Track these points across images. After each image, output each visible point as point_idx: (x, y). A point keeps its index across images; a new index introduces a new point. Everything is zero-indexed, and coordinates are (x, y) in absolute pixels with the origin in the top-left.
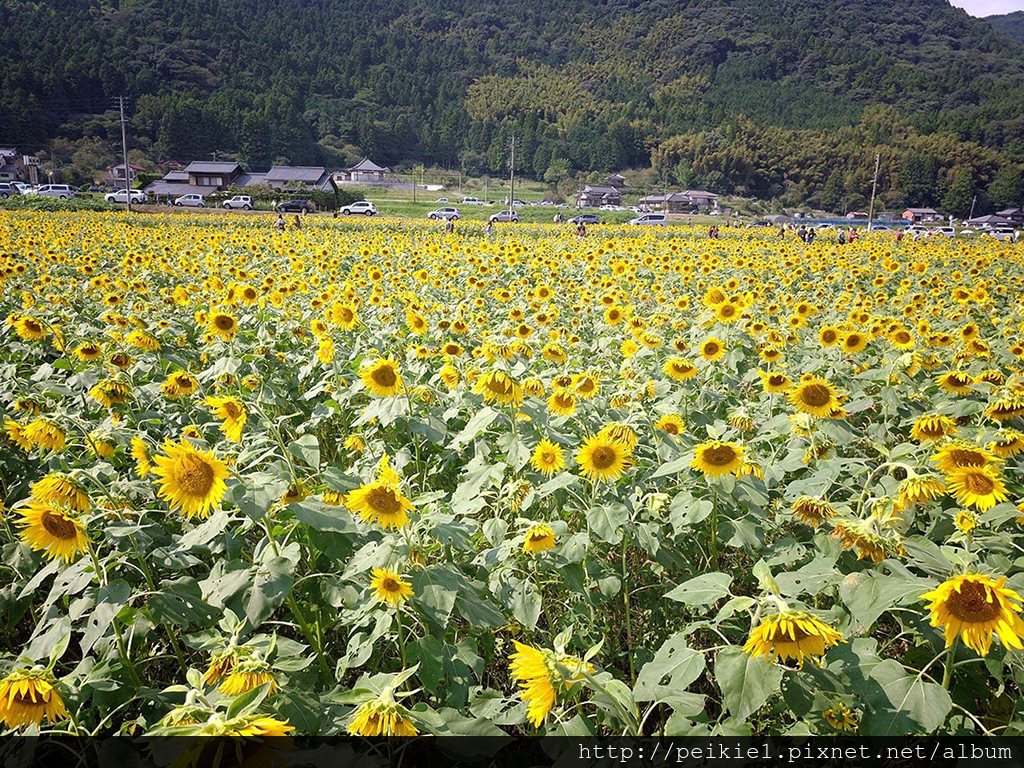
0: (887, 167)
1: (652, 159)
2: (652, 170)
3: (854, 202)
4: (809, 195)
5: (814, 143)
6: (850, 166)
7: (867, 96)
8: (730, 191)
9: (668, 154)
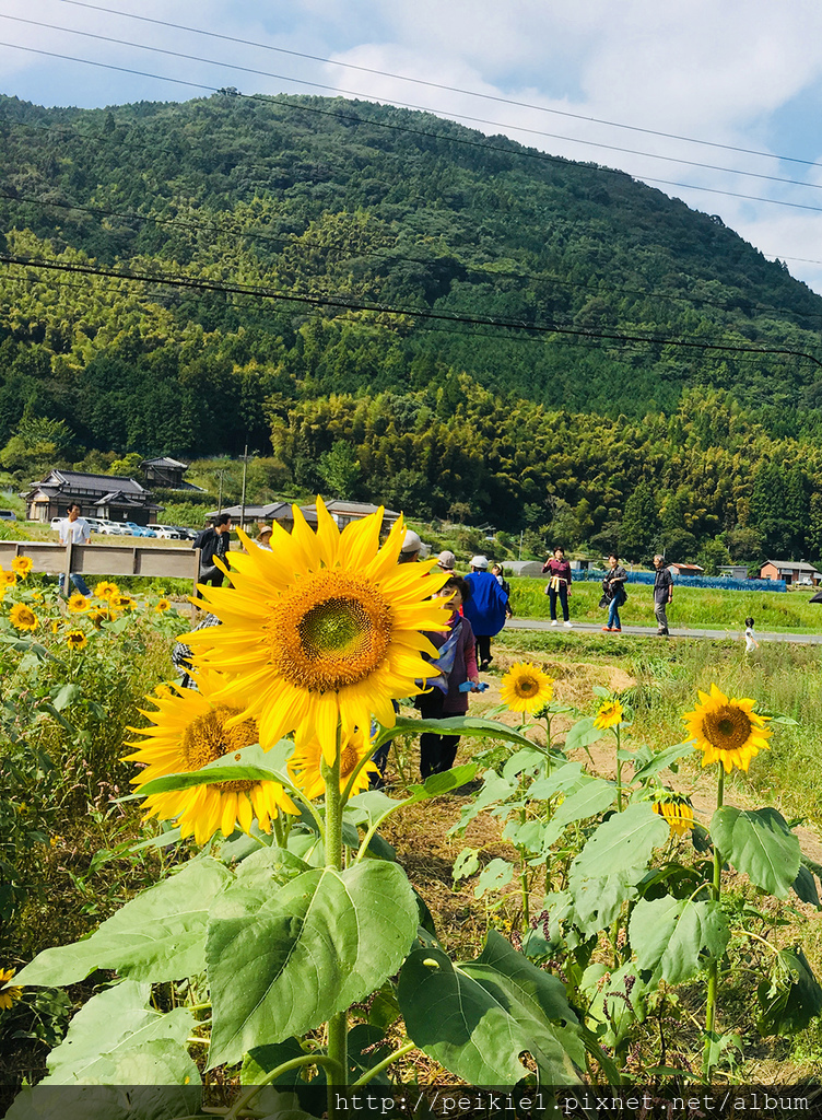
0: (728, 487)
1: (275, 439)
2: (274, 462)
3: (677, 545)
4: (596, 529)
5: (602, 436)
6: (665, 481)
7: (685, 375)
8: (440, 512)
9: (308, 429)
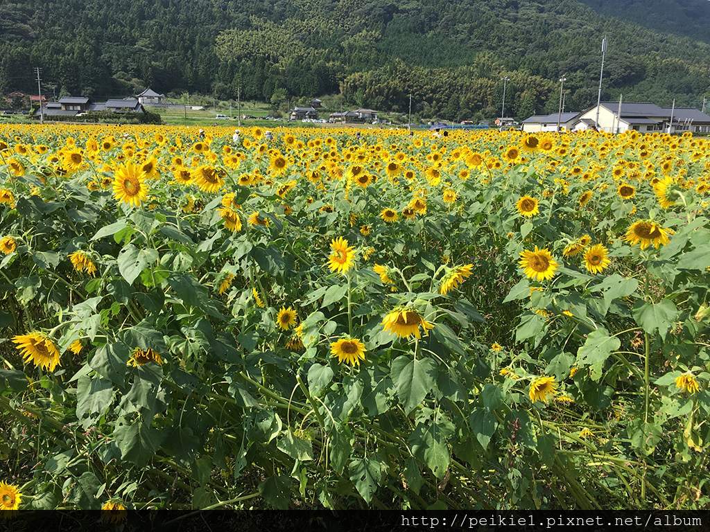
0: (486, 92)
1: (341, 88)
2: (340, 95)
3: (465, 115)
4: (439, 111)
5: (443, 76)
6: (464, 92)
7: (480, 45)
8: (390, 109)
9: (350, 85)
